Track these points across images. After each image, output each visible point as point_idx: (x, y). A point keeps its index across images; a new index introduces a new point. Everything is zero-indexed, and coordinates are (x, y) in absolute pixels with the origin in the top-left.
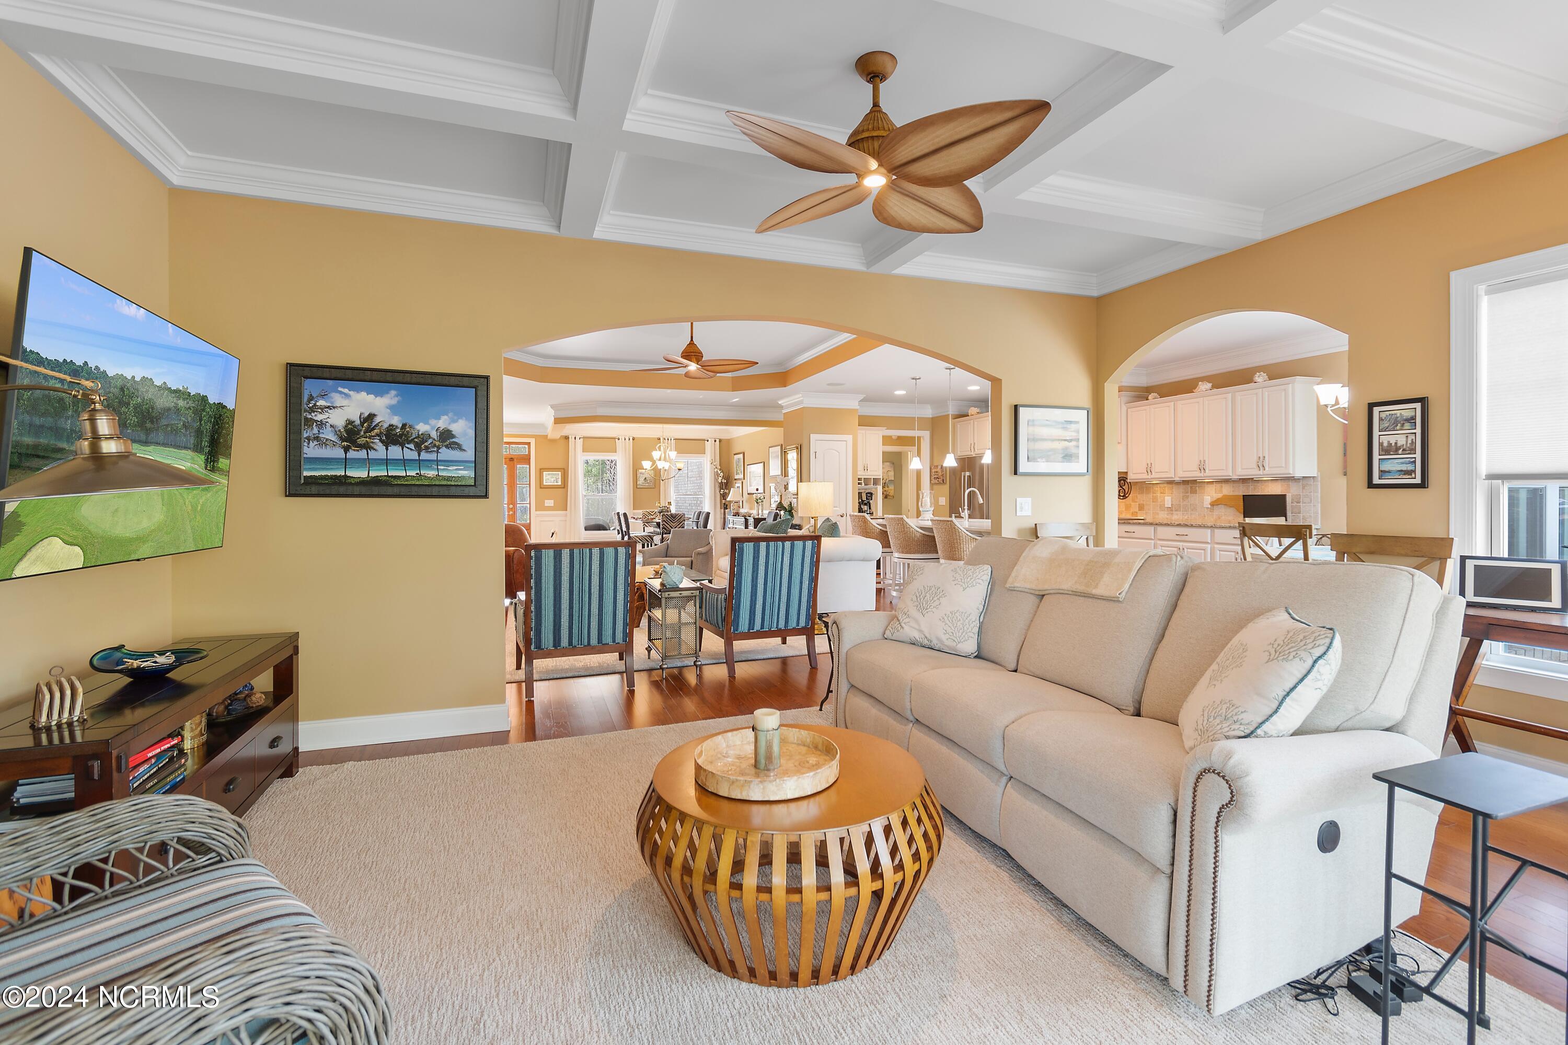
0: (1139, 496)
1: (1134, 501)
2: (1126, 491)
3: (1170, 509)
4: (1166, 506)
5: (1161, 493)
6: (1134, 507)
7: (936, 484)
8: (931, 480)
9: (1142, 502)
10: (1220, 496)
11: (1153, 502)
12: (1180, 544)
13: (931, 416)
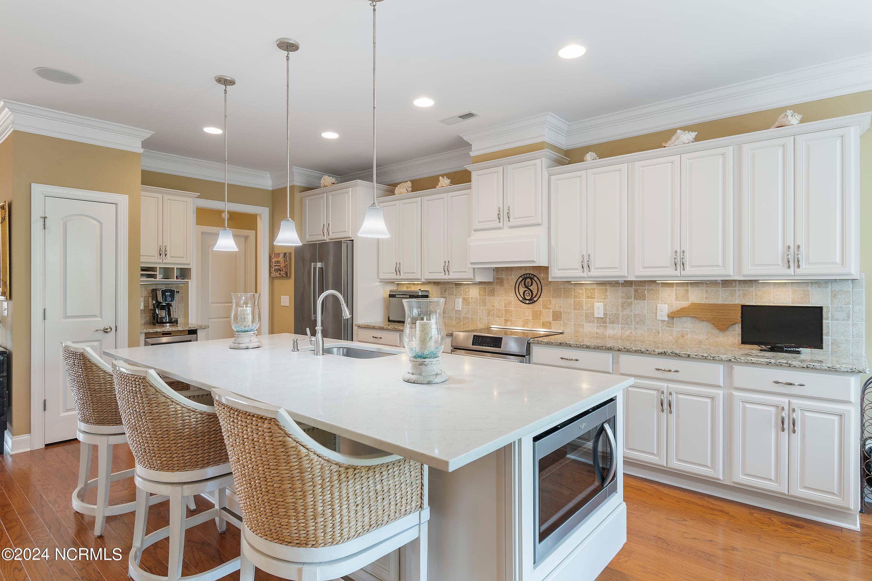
0: (553, 301)
1: (545, 307)
2: (535, 293)
3: (602, 321)
4: (596, 315)
5: (588, 297)
6: (546, 315)
7: (277, 277)
8: (270, 273)
9: (557, 309)
10: (684, 304)
11: (575, 309)
12: (664, 385)
13: (271, 188)
